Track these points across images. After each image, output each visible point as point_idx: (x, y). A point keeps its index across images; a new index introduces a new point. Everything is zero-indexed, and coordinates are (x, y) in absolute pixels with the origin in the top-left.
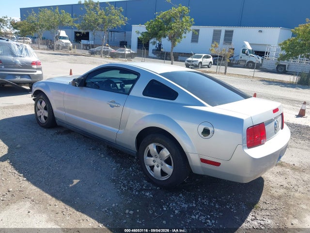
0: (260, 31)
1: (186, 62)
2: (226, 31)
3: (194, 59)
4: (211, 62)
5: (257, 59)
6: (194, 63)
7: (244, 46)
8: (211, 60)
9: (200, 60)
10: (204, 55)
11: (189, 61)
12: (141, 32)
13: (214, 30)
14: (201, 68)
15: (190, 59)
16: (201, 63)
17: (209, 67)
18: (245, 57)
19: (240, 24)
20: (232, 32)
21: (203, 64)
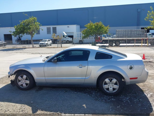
0: (68, 27)
1: (39, 44)
2: (53, 28)
3: (43, 42)
4: (51, 43)
5: (70, 39)
6: (44, 44)
7: (63, 34)
8: (51, 42)
9: (46, 42)
10: (47, 40)
11: (41, 44)
12: (12, 31)
13: (47, 28)
14: (48, 46)
15: (41, 42)
16: (47, 44)
17: (51, 45)
18: (65, 39)
19: (58, 24)
20: (56, 28)
21: (48, 44)
